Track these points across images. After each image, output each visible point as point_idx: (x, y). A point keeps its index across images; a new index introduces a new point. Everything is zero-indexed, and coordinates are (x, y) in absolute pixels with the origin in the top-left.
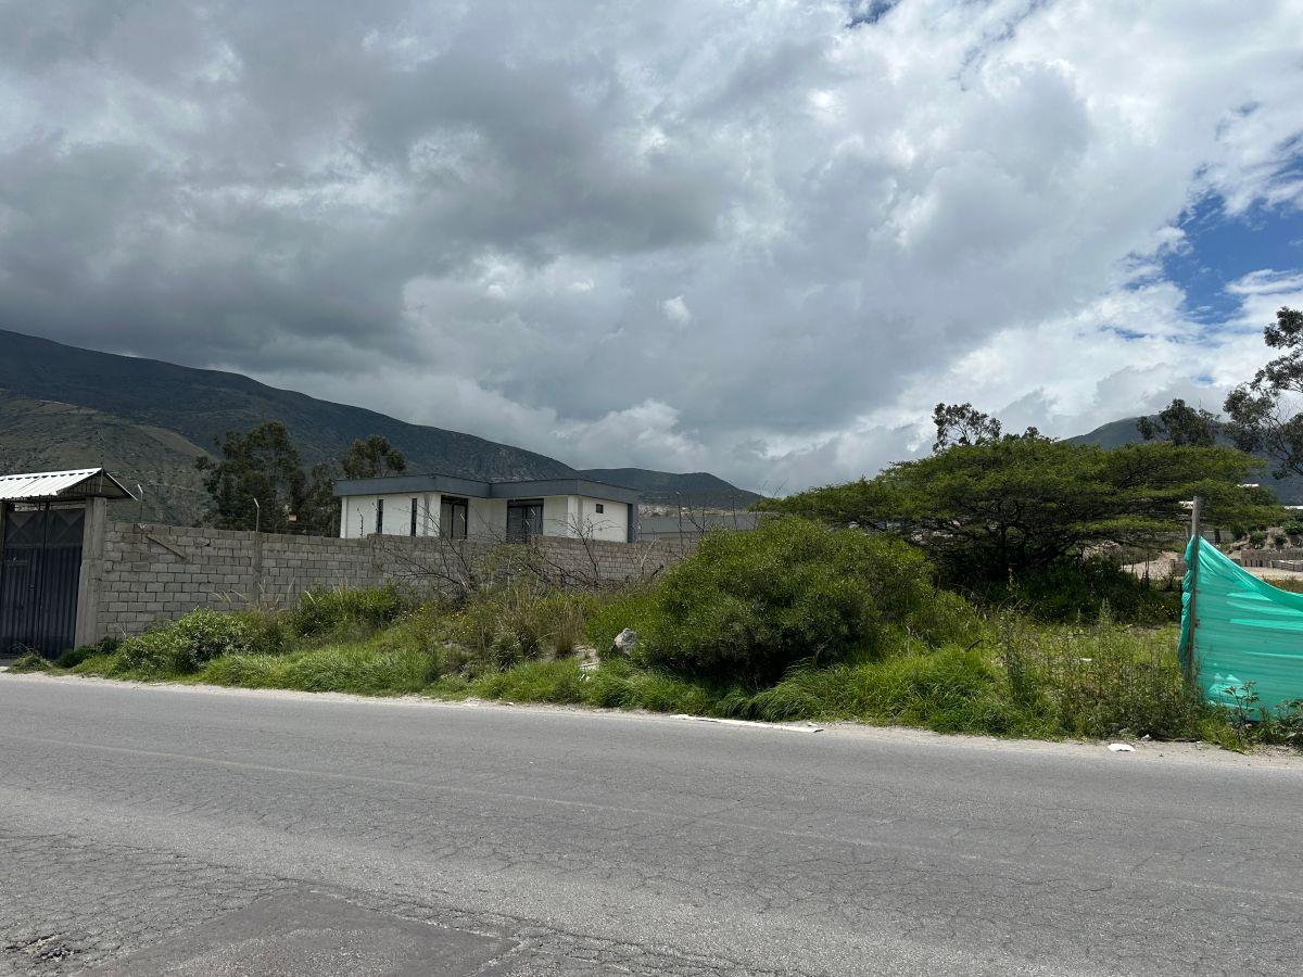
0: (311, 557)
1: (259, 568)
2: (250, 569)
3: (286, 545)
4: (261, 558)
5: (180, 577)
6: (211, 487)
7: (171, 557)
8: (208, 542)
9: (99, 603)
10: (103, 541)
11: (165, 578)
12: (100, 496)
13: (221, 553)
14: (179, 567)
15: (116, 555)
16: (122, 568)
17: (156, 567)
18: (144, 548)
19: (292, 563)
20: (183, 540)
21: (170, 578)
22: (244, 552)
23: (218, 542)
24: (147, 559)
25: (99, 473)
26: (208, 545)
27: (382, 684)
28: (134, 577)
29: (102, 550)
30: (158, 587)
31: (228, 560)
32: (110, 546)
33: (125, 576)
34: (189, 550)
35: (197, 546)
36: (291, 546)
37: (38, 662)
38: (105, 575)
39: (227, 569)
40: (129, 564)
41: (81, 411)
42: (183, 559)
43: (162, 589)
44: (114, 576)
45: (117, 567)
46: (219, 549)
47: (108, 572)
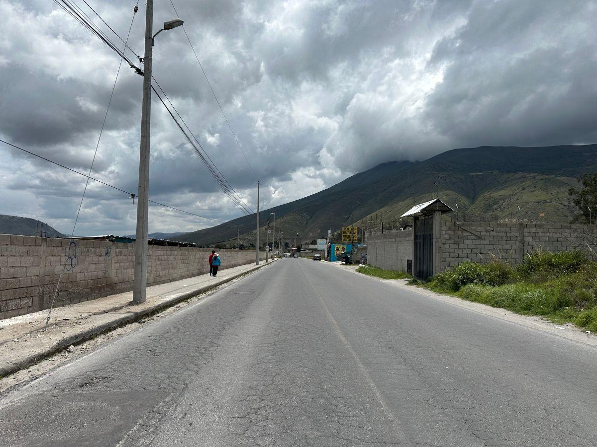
0: (555, 235)
1: (522, 242)
2: (517, 242)
3: (539, 229)
4: (523, 237)
5: (479, 246)
6: (577, 203)
7: (474, 237)
8: (492, 229)
9: (441, 258)
10: (441, 230)
11: (471, 247)
12: (438, 211)
13: (500, 234)
14: (478, 242)
15: (447, 237)
16: (450, 242)
17: (466, 242)
18: (460, 233)
19: (544, 239)
20: (479, 229)
21: (474, 247)
22: (513, 234)
23: (498, 229)
24: (461, 238)
25: (436, 201)
26: (493, 231)
27: (527, 308)
28: (456, 246)
29: (441, 234)
30: (468, 251)
31: (504, 238)
32: (444, 232)
33: (452, 246)
34: (482, 234)
35: (487, 231)
36: (541, 229)
37: (416, 281)
38: (442, 245)
39: (504, 242)
40: (453, 241)
41: (531, 175)
42: (480, 238)
43: (470, 252)
44: (447, 246)
45: (448, 242)
46: (499, 232)
47: (444, 244)
